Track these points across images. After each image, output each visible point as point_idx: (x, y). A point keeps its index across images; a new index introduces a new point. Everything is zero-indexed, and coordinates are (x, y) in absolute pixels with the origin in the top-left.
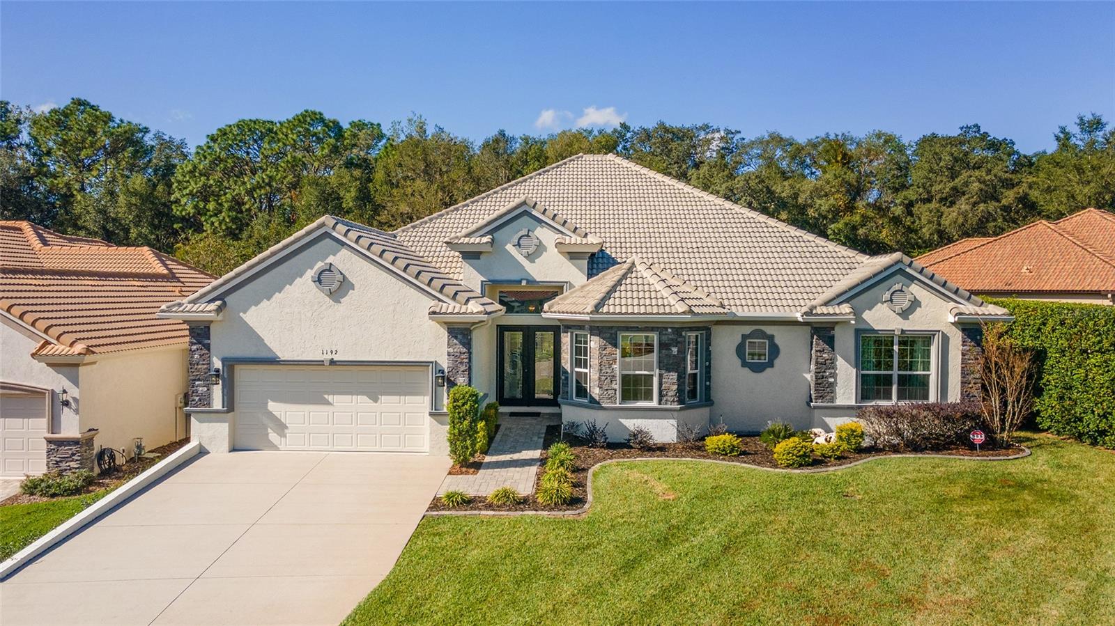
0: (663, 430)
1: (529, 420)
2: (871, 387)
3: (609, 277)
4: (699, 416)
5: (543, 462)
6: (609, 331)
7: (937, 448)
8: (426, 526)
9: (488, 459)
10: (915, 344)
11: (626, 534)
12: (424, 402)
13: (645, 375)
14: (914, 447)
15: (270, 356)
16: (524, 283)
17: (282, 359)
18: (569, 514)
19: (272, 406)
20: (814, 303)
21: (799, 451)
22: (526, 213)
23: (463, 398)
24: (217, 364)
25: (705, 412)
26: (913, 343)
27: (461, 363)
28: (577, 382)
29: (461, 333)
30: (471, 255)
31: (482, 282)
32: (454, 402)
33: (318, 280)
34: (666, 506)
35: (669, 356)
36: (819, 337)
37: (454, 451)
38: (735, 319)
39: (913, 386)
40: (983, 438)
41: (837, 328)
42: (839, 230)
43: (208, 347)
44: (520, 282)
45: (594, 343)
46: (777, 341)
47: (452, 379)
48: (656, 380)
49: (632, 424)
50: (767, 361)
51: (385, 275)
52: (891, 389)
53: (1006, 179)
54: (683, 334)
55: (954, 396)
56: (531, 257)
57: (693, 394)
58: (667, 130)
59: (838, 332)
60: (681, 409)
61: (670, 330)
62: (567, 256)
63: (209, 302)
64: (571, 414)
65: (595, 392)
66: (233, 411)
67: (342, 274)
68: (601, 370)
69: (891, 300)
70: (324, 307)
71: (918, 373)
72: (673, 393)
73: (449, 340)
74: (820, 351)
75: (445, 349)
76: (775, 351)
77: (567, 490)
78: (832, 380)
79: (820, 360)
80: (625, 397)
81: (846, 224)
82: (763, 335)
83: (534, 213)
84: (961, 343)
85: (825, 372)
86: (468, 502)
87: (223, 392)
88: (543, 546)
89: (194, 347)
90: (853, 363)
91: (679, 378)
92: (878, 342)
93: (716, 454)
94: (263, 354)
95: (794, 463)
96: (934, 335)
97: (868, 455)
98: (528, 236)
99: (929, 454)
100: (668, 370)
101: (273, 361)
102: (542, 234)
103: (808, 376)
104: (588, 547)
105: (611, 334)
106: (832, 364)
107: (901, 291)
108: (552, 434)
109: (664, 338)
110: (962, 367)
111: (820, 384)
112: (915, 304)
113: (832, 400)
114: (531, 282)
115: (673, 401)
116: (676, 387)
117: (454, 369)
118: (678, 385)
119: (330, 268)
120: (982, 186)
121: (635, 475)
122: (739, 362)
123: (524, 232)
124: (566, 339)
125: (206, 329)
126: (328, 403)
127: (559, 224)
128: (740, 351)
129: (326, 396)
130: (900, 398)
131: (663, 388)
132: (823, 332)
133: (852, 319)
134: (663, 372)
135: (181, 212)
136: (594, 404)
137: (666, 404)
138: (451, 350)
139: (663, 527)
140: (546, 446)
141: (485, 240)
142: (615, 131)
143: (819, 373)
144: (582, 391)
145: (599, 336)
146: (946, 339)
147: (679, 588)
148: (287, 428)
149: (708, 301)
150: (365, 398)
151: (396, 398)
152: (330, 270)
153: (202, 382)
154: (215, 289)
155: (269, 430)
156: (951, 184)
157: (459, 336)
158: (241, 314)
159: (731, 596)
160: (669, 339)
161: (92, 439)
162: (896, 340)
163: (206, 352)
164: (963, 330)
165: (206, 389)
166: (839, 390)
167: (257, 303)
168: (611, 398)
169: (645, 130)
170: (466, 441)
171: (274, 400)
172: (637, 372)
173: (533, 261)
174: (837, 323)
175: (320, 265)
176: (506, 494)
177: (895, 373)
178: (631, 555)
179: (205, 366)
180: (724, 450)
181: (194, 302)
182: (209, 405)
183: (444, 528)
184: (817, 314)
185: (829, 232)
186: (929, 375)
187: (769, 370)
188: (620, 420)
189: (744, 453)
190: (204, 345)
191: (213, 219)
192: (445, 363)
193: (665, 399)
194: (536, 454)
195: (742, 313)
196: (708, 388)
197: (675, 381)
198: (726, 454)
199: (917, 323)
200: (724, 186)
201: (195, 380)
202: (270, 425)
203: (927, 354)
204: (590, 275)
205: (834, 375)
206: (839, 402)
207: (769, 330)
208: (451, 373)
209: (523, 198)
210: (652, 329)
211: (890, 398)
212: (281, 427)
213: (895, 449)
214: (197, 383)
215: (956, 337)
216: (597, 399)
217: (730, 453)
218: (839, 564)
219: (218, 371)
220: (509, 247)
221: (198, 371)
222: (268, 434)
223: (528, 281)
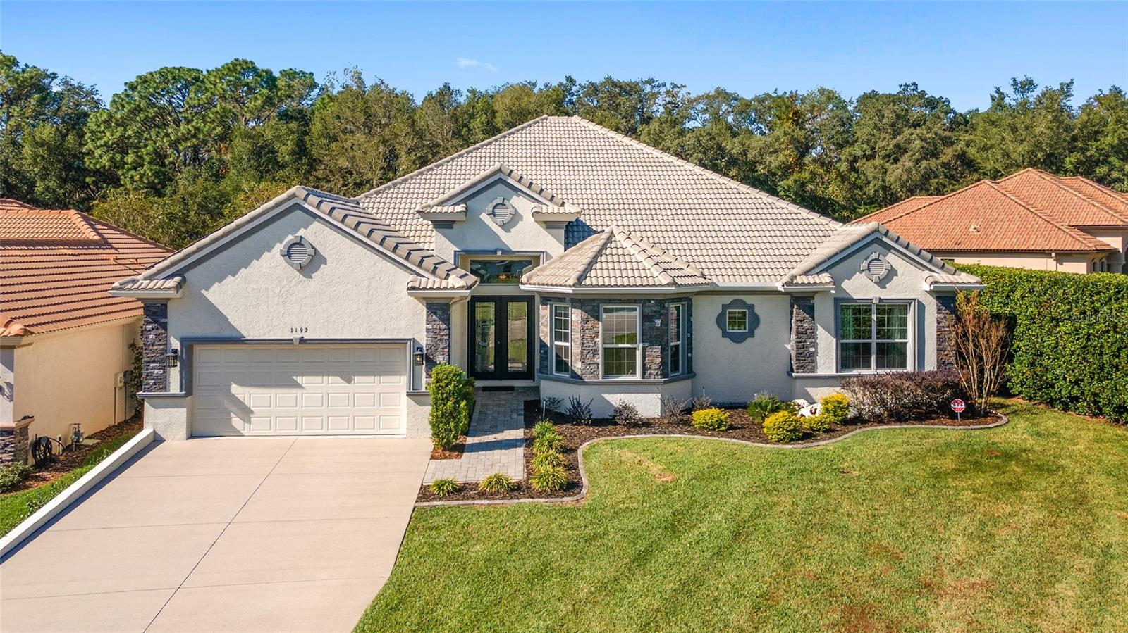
0: (648, 405)
1: (503, 395)
2: (851, 356)
3: (589, 247)
4: (682, 387)
5: (529, 442)
6: (592, 304)
7: (920, 418)
8: (419, 520)
9: (470, 440)
10: (892, 312)
11: (632, 522)
12: (400, 383)
13: (627, 348)
14: (898, 416)
15: (234, 335)
16: (499, 253)
17: (247, 338)
18: (567, 501)
19: (235, 389)
20: (793, 272)
21: (790, 426)
22: (501, 181)
23: (447, 378)
24: (175, 344)
25: (687, 384)
26: (890, 312)
27: (441, 340)
28: (557, 356)
29: (438, 308)
30: (443, 225)
31: (455, 252)
32: (437, 382)
33: (288, 254)
34: (666, 489)
35: (652, 328)
36: (799, 307)
37: (436, 435)
38: (717, 289)
39: (891, 354)
40: (964, 406)
41: (817, 297)
42: (789, 186)
43: (165, 326)
44: (495, 252)
45: (576, 316)
46: (757, 310)
47: (431, 357)
48: (639, 354)
49: (615, 399)
50: (747, 331)
51: (359, 248)
52: (870, 357)
53: (945, 137)
54: (666, 305)
55: (931, 365)
56: (506, 226)
57: (675, 368)
58: (615, 85)
59: (817, 302)
60: (665, 382)
61: (653, 302)
62: (544, 225)
63: (167, 278)
64: (550, 389)
65: (578, 366)
66: (192, 394)
67: (313, 247)
68: (583, 344)
69: (869, 269)
70: (294, 282)
71: (897, 341)
72: (656, 367)
73: (427, 316)
74: (801, 321)
75: (424, 326)
76: (756, 320)
77: (562, 474)
78: (812, 349)
79: (801, 330)
80: (608, 371)
81: (796, 181)
82: (742, 303)
83: (510, 181)
84: (936, 311)
85: (805, 341)
86: (460, 491)
87: (181, 375)
88: (548, 538)
89: (149, 327)
90: (833, 332)
91: (663, 351)
92: (857, 311)
93: (703, 430)
94: (226, 333)
95: (784, 438)
96: (910, 303)
97: (854, 427)
98: (503, 204)
99: (913, 424)
100: (651, 344)
101: (238, 340)
102: (519, 203)
103: (789, 347)
104: (595, 537)
105: (594, 306)
106: (812, 334)
107: (878, 260)
108: (533, 411)
109: (647, 310)
110: (938, 335)
111: (801, 354)
112: (892, 273)
113: (813, 370)
114: (507, 251)
115: (657, 374)
116: (660, 360)
117: (433, 347)
118: (662, 358)
119: (301, 241)
120: (923, 143)
121: (627, 455)
122: (719, 332)
123: (499, 200)
124: (544, 313)
125: (163, 308)
126: (298, 386)
127: (536, 193)
128: (720, 320)
129: (295, 378)
130: (878, 367)
131: (646, 361)
132: (802, 301)
133: (832, 289)
134: (647, 344)
135: (95, 164)
136: (576, 379)
137: (650, 377)
138: (430, 326)
139: (667, 512)
140: (529, 424)
141: (460, 208)
142: (561, 84)
143: (800, 342)
144: (562, 365)
145: (581, 308)
146: (921, 307)
147: (698, 581)
148: (252, 412)
149: (689, 271)
150: (337, 379)
151: (371, 378)
152: (300, 244)
153: (158, 365)
154: (173, 264)
155: (233, 415)
156: (894, 141)
157: (439, 312)
158: (203, 292)
159: (751, 588)
160: (652, 311)
161: (26, 428)
162: (874, 309)
163: (163, 331)
164: (938, 298)
165: (162, 371)
166: (820, 360)
167: (220, 279)
168: (594, 373)
169: (592, 84)
170: (449, 423)
171: (236, 383)
172: (620, 346)
173: (508, 231)
174: (816, 292)
175: (290, 238)
176: (499, 480)
177: (874, 341)
178: (641, 546)
179: (162, 347)
180: (712, 425)
181: (150, 278)
182: (165, 388)
183: (438, 521)
184: (797, 284)
185: (779, 189)
186: (906, 343)
187: (749, 340)
188: (605, 396)
189: (732, 427)
190: (160, 324)
191: (132, 172)
192: (423, 341)
193: (649, 372)
194: (519, 434)
195: (723, 283)
196: (690, 360)
197: (659, 354)
198: (714, 429)
199: (893, 292)
200: (675, 142)
201: (149, 362)
202: (232, 409)
203: (904, 323)
204: (568, 245)
205: (814, 345)
206: (820, 372)
207: (749, 300)
208: (429, 351)
209: (497, 165)
210: (635, 301)
211: (869, 367)
212: (246, 413)
213: (879, 420)
214: (152, 365)
215: (931, 305)
216: (579, 373)
217: (718, 428)
218: (852, 548)
219: (175, 351)
220: (484, 216)
221: (154, 353)
222: (231, 418)
223: (504, 252)
